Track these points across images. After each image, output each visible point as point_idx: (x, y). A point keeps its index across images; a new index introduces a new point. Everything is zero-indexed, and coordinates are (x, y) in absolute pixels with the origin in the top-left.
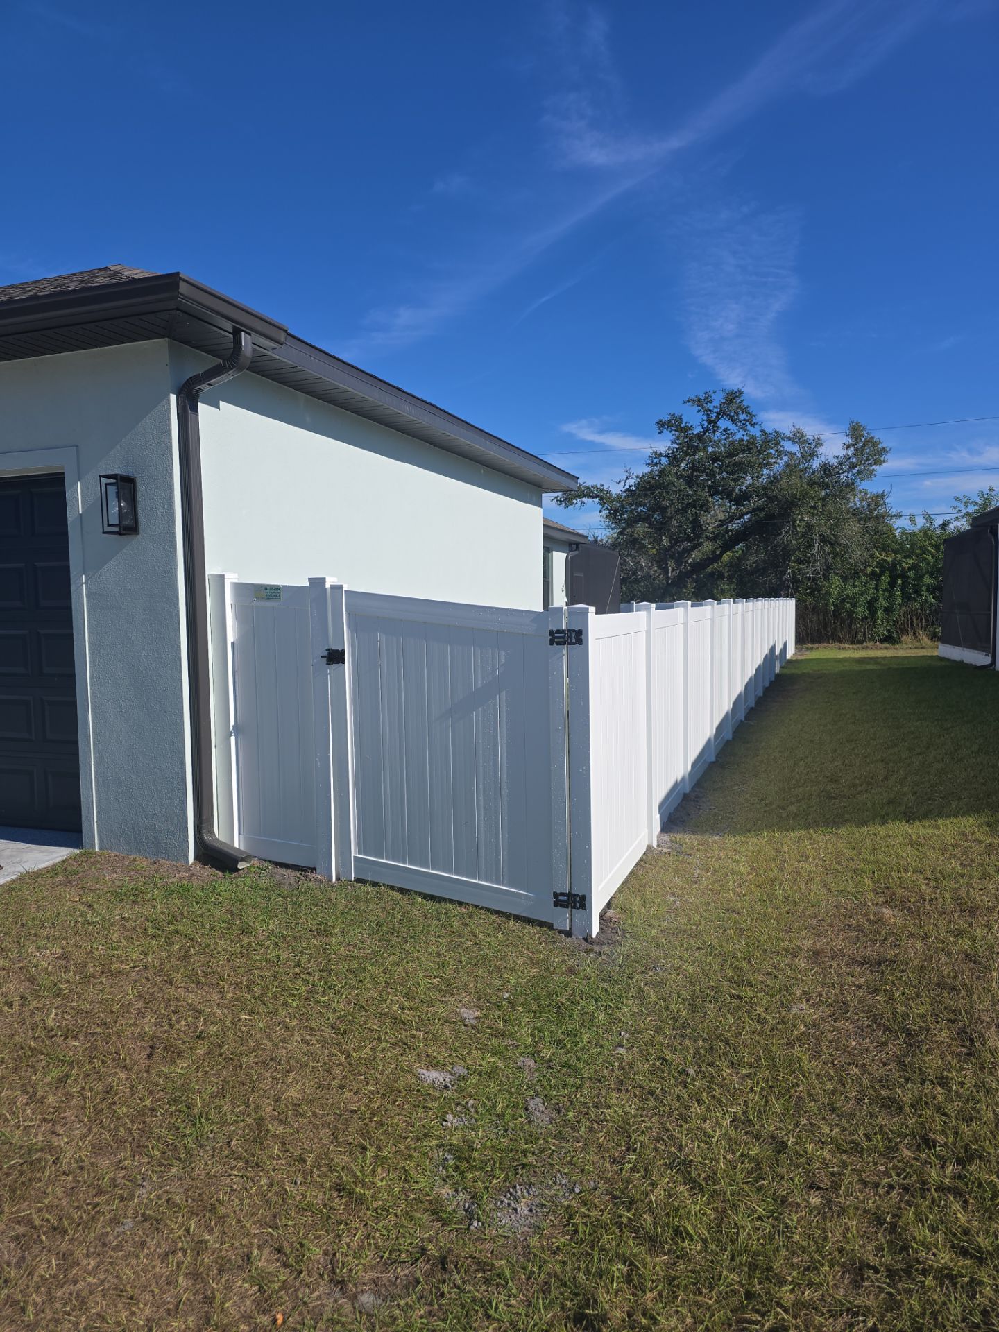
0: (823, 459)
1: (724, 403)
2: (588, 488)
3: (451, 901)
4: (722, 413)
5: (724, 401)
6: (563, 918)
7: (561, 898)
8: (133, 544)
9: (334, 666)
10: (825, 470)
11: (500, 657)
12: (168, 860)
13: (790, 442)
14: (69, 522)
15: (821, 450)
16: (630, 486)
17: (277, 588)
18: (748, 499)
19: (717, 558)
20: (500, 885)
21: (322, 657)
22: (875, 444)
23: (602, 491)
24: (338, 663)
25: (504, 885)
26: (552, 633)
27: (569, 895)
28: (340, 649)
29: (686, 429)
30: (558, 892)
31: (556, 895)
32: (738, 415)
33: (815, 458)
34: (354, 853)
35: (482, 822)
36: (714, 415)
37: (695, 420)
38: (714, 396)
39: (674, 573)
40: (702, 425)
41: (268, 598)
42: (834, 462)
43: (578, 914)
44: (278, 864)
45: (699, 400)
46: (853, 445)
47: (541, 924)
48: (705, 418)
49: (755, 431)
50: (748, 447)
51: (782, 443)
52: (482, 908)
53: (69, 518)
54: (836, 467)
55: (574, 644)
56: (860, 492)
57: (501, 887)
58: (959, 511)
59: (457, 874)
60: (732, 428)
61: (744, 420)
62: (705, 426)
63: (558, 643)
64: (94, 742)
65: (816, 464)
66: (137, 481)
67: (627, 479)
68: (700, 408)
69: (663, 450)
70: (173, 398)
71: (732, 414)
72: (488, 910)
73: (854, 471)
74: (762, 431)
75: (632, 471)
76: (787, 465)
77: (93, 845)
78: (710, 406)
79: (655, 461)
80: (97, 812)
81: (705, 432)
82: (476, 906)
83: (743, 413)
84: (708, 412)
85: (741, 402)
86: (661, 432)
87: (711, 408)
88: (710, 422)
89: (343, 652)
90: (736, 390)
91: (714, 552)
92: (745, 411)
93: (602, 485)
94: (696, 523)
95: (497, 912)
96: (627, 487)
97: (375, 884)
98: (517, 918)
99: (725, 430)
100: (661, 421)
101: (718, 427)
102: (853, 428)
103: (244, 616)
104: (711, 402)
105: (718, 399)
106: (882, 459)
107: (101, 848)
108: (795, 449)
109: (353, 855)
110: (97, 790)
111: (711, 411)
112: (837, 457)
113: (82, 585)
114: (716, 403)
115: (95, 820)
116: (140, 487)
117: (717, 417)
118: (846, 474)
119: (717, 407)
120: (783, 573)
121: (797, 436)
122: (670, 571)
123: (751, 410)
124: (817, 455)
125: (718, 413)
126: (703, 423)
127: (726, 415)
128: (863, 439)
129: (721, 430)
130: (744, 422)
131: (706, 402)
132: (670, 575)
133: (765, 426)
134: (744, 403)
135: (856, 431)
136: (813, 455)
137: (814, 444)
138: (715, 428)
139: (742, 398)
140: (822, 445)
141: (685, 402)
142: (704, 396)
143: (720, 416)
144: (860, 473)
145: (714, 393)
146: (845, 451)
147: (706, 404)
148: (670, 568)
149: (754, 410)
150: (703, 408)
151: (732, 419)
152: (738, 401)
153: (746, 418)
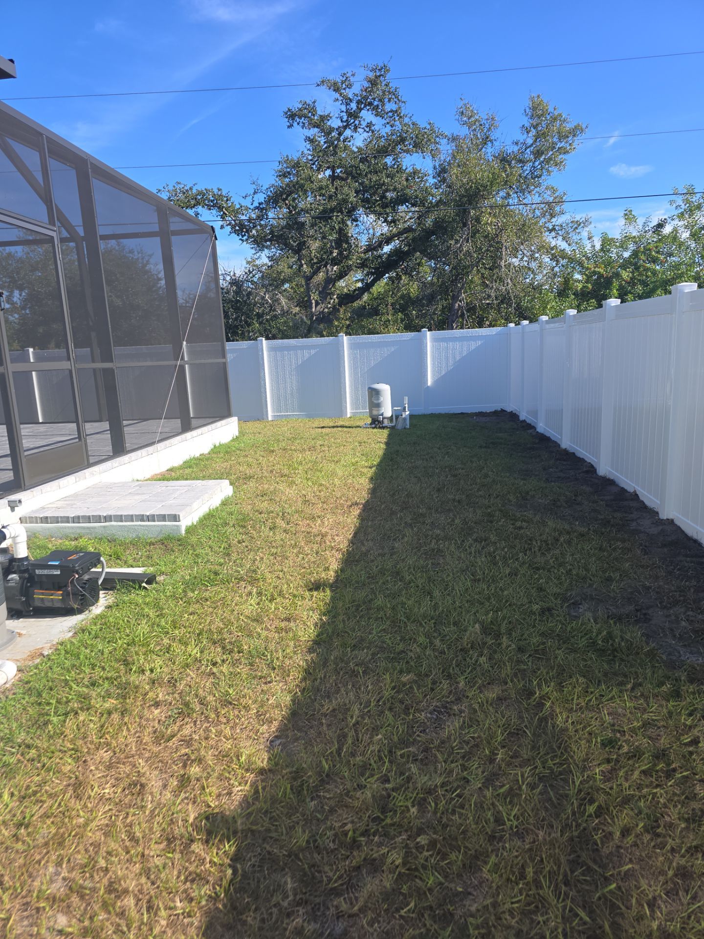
1: (366, 88)
2: (200, 192)
4: (364, 102)
10: (502, 160)
15: (495, 135)
16: (260, 204)
19: (367, 287)
22: (563, 123)
23: (220, 195)
32: (383, 105)
33: (490, 144)
36: (354, 106)
37: (331, 108)
38: (353, 79)
39: (319, 307)
40: (341, 117)
45: (335, 84)
46: (535, 127)
48: (344, 108)
56: (547, 188)
60: (378, 122)
61: (392, 110)
62: (345, 118)
67: (255, 193)
68: (337, 95)
69: (295, 156)
71: (376, 103)
73: (541, 161)
74: (413, 125)
75: (260, 182)
76: (454, 153)
78: (350, 93)
79: (288, 171)
81: (345, 128)
83: (389, 101)
84: (347, 101)
85: (387, 83)
86: (290, 126)
87: (350, 96)
88: (349, 113)
90: (381, 65)
92: (394, 95)
93: (219, 190)
94: (342, 239)
96: (256, 204)
99: (369, 125)
100: (290, 110)
101: (360, 120)
102: (534, 103)
104: (350, 86)
108: (464, 132)
111: (350, 99)
112: (517, 143)
114: (356, 89)
117: (358, 107)
118: (530, 165)
119: (357, 95)
120: (455, 298)
121: (465, 115)
122: (314, 305)
123: (401, 93)
124: (491, 141)
125: (359, 102)
126: (342, 114)
127: (370, 104)
128: (548, 117)
129: (364, 124)
130: (390, 114)
131: (344, 86)
132: (314, 310)
133: (414, 119)
134: (391, 85)
135: (536, 111)
136: (486, 140)
137: (487, 126)
138: (357, 122)
139: (388, 76)
140: (496, 127)
141: (318, 85)
142: (341, 78)
143: (363, 106)
144: (548, 161)
145: (353, 75)
146: (525, 136)
147: (345, 89)
148: (313, 301)
149: (403, 94)
150: (341, 94)
151: (376, 110)
152: (384, 81)
153: (394, 107)
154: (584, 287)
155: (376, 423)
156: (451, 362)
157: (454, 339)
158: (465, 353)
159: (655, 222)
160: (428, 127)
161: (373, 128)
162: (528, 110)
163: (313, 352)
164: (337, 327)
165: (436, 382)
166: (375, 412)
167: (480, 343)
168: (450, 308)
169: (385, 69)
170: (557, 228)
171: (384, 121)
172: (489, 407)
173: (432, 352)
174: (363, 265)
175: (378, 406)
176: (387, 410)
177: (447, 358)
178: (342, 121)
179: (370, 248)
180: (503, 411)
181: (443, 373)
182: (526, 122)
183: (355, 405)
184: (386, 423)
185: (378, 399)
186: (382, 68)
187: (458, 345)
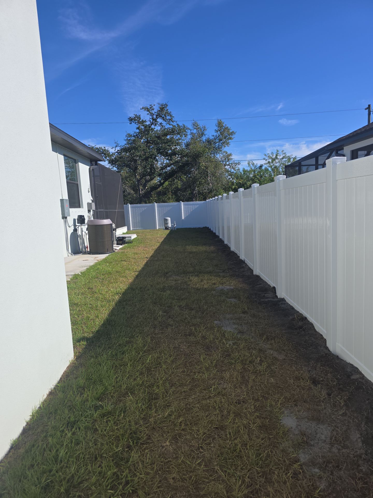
0: (207, 136)
1: (159, 111)
2: (97, 149)
4: (159, 116)
5: (159, 109)
10: (208, 142)
13: (190, 131)
15: (206, 132)
16: (118, 151)
19: (162, 184)
22: (229, 130)
23: (105, 150)
29: (143, 122)
32: (166, 117)
33: (204, 136)
36: (155, 117)
37: (146, 117)
38: (154, 107)
39: (143, 191)
40: (150, 121)
42: (211, 138)
45: (148, 109)
46: (219, 131)
48: (151, 117)
49: (175, 124)
50: (172, 132)
51: (186, 130)
54: (213, 140)
56: (224, 152)
58: (266, 161)
60: (164, 123)
61: (169, 119)
62: (151, 121)
65: (204, 138)
67: (116, 147)
68: (148, 112)
69: (132, 133)
71: (163, 116)
73: (221, 142)
74: (177, 124)
75: (118, 143)
76: (192, 139)
78: (153, 112)
79: (129, 138)
81: (152, 124)
83: (168, 116)
84: (152, 114)
85: (167, 110)
86: (131, 123)
87: (153, 113)
88: (153, 119)
90: (164, 104)
91: (160, 181)
92: (170, 114)
93: (104, 148)
94: (152, 167)
96: (116, 151)
99: (161, 124)
100: (130, 117)
101: (157, 122)
102: (219, 122)
104: (153, 109)
105: (156, 109)
106: (232, 137)
108: (195, 131)
111: (153, 114)
112: (213, 136)
114: (155, 110)
117: (156, 117)
118: (218, 143)
119: (156, 113)
120: (194, 190)
121: (195, 125)
122: (141, 191)
123: (172, 114)
124: (204, 135)
125: (157, 116)
126: (150, 120)
127: (161, 116)
128: (224, 128)
129: (159, 123)
130: (169, 120)
131: (151, 109)
132: (141, 192)
133: (178, 123)
134: (168, 110)
135: (220, 124)
136: (203, 134)
137: (203, 129)
138: (156, 123)
139: (167, 108)
140: (206, 130)
141: (141, 109)
142: (150, 106)
143: (158, 117)
144: (224, 143)
145: (154, 105)
146: (216, 133)
147: (151, 110)
148: (141, 189)
149: (173, 114)
150: (150, 112)
151: (163, 118)
152: (166, 109)
153: (170, 118)
154: (235, 187)
155: (167, 228)
156: (190, 212)
157: (190, 205)
158: (194, 209)
159: (259, 165)
160: (183, 126)
161: (162, 125)
162: (217, 125)
163: (145, 208)
164: (151, 200)
165: (185, 218)
166: (166, 226)
167: (198, 206)
168: (192, 193)
169: (166, 105)
170: (230, 164)
171: (166, 123)
172: (202, 226)
173: (184, 209)
174: (160, 175)
175: (167, 224)
176: (170, 225)
177: (188, 211)
178: (150, 122)
179: (162, 168)
180: (206, 227)
181: (187, 215)
182: (216, 128)
183: (159, 226)
184: (169, 228)
185: (167, 222)
186: (165, 105)
187: (191, 206)
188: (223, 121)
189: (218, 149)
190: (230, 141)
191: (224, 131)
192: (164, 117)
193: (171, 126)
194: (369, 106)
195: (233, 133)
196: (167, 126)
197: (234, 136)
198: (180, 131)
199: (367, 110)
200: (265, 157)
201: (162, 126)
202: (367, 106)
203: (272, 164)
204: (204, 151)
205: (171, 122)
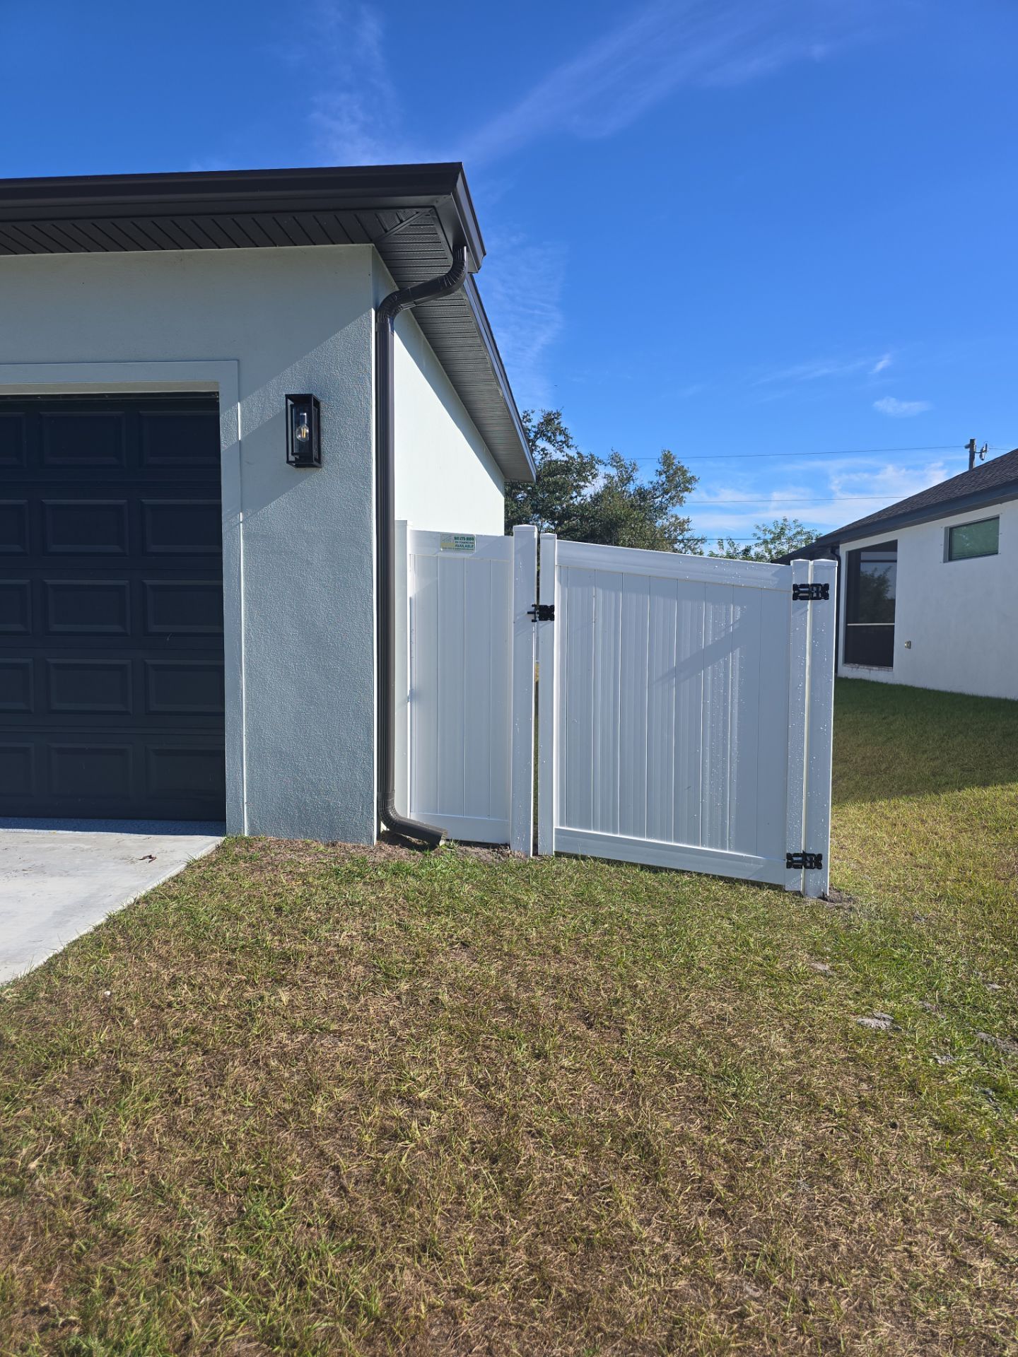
0: (638, 482)
1: (542, 423)
3: (671, 870)
4: (540, 433)
5: (542, 421)
6: (799, 879)
7: (795, 859)
8: (311, 479)
9: (542, 623)
10: (640, 494)
11: (735, 612)
12: (346, 841)
13: (603, 466)
14: (222, 450)
15: (635, 475)
17: (469, 539)
18: (569, 518)
20: (725, 849)
21: (529, 613)
22: (684, 473)
24: (546, 620)
25: (730, 849)
26: (795, 587)
27: (804, 855)
28: (549, 605)
30: (792, 853)
31: (789, 856)
32: (555, 436)
33: (632, 482)
34: (556, 826)
35: (707, 787)
36: (532, 435)
38: (532, 416)
41: (458, 548)
42: (647, 486)
43: (814, 873)
44: (462, 843)
46: (665, 472)
47: (772, 887)
49: (572, 453)
50: (566, 468)
51: (597, 466)
52: (707, 875)
53: (223, 445)
54: (650, 492)
55: (820, 599)
56: (672, 516)
57: (727, 852)
58: (759, 538)
59: (677, 840)
60: (550, 448)
61: (561, 441)
63: (802, 598)
64: (247, 709)
65: (631, 488)
66: (322, 404)
70: (373, 312)
71: (549, 435)
72: (714, 877)
73: (667, 497)
74: (578, 453)
76: (606, 487)
77: (241, 830)
78: (528, 425)
80: (248, 791)
82: (699, 874)
83: (560, 434)
84: (527, 431)
85: (559, 423)
87: (530, 428)
89: (552, 608)
90: (554, 411)
92: (563, 432)
95: (721, 878)
97: (584, 858)
98: (746, 882)
99: (543, 450)
101: (536, 446)
102: (665, 455)
103: (427, 567)
104: (529, 421)
105: (537, 419)
106: (690, 486)
107: (251, 833)
108: (613, 472)
109: (554, 827)
110: (249, 765)
112: (651, 483)
113: (239, 524)
114: (535, 423)
115: (245, 801)
116: (326, 413)
117: (535, 436)
118: (660, 499)
119: (534, 427)
121: (616, 461)
123: (568, 432)
124: (633, 480)
125: (536, 433)
127: (544, 435)
128: (674, 467)
129: (539, 449)
130: (561, 444)
133: (579, 448)
134: (562, 425)
135: (667, 460)
136: (629, 479)
137: (630, 469)
139: (560, 420)
140: (637, 470)
143: (539, 436)
144: (672, 498)
145: (533, 412)
146: (658, 477)
149: (570, 432)
151: (549, 440)
152: (556, 422)
153: (564, 440)
159: (742, 548)
160: (589, 456)
161: (546, 452)
162: (660, 460)
169: (558, 415)
171: (555, 448)
182: (660, 467)
186: (555, 414)
188: (674, 453)
189: (662, 510)
190: (686, 494)
191: (675, 473)
192: (550, 437)
193: (565, 459)
194: (972, 441)
195: (692, 480)
196: (557, 456)
197: (696, 486)
198: (584, 468)
199: (969, 450)
200: (757, 531)
201: (546, 454)
202: (969, 443)
203: (772, 546)
204: (628, 516)
205: (565, 447)
